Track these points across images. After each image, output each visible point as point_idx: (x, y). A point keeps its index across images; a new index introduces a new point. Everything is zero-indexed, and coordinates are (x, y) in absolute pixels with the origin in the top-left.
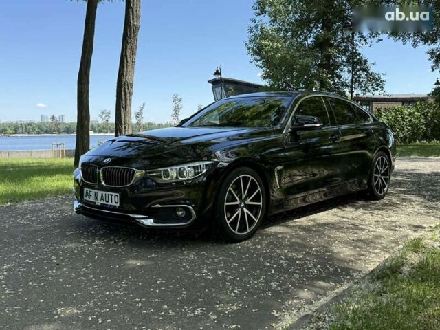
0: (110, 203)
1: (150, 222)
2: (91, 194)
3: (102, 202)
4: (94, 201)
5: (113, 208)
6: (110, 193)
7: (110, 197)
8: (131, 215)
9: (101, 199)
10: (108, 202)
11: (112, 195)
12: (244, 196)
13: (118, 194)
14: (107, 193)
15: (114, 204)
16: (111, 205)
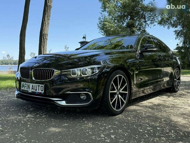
0: (37, 91)
1: (63, 103)
2: (26, 85)
3: (33, 90)
4: (27, 90)
5: (40, 94)
6: (37, 85)
7: (38, 87)
8: (51, 99)
9: (32, 89)
10: (36, 90)
11: (39, 86)
12: (119, 87)
13: (43, 85)
14: (36, 85)
15: (40, 91)
16: (38, 92)
